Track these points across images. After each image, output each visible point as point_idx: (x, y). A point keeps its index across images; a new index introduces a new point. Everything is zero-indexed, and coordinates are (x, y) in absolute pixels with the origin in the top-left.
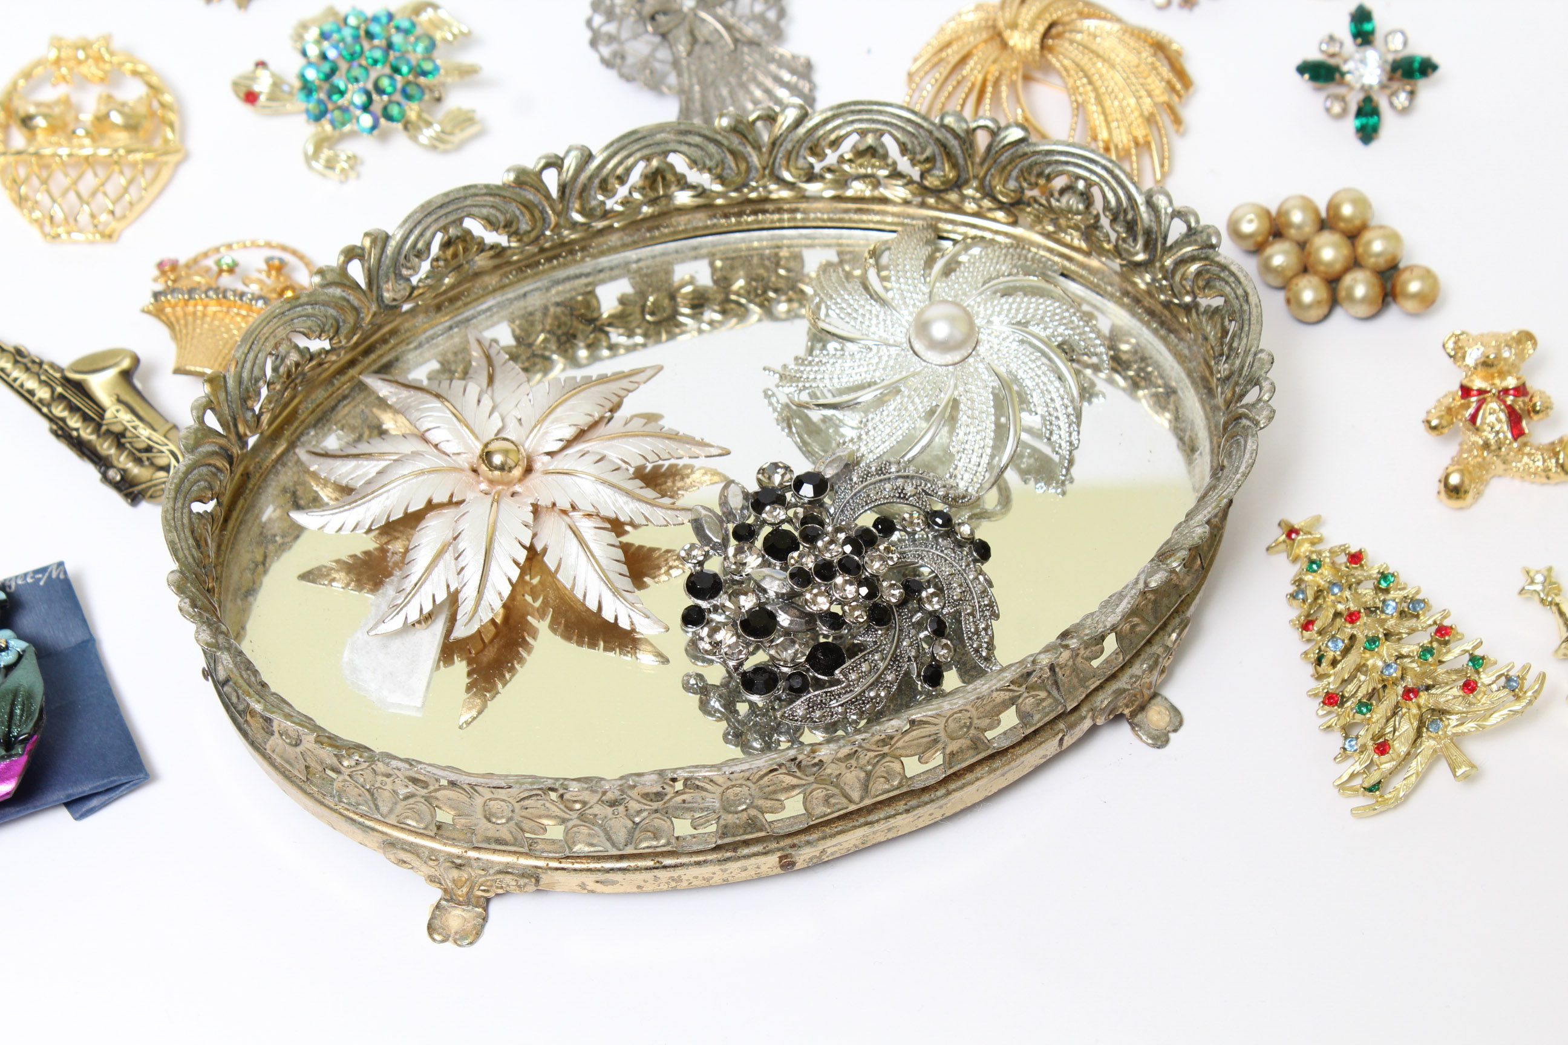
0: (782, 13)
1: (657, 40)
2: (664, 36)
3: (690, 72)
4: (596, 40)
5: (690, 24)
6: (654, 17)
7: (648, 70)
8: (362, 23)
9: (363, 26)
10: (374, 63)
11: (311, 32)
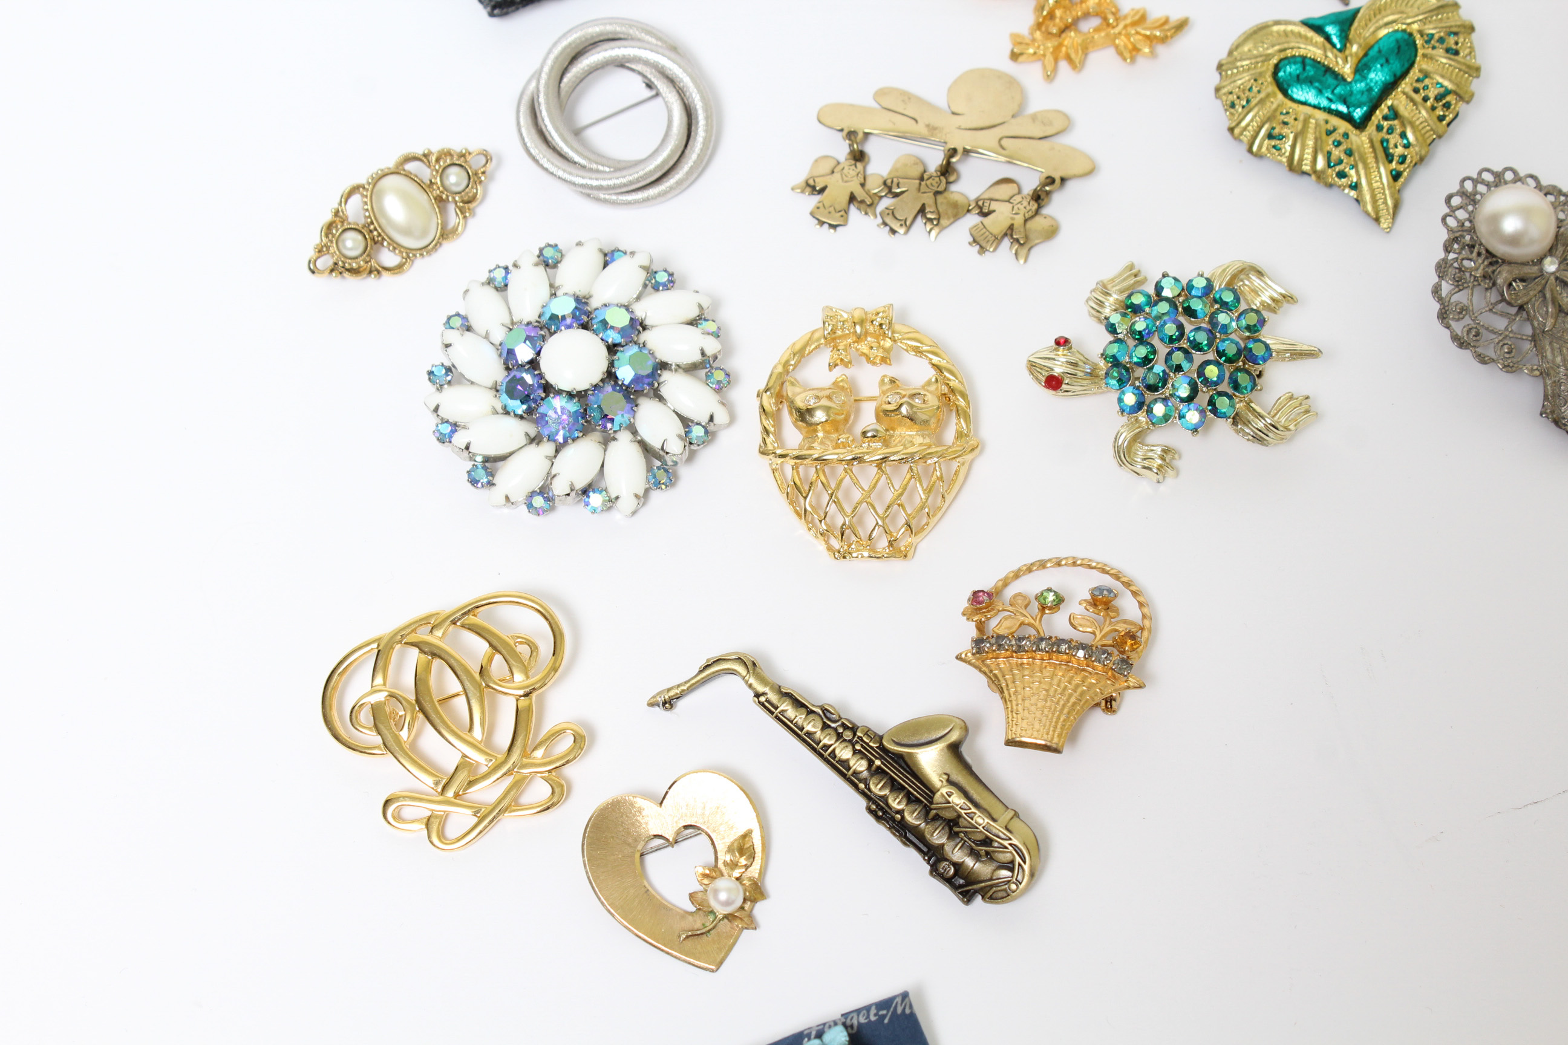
1: (1514, 310)
2: (1521, 308)
3: (1552, 349)
4: (1446, 313)
5: (1552, 291)
6: (1510, 285)
7: (1506, 346)
8: (1179, 295)
9: (1181, 299)
10: (1197, 346)
11: (1111, 299)
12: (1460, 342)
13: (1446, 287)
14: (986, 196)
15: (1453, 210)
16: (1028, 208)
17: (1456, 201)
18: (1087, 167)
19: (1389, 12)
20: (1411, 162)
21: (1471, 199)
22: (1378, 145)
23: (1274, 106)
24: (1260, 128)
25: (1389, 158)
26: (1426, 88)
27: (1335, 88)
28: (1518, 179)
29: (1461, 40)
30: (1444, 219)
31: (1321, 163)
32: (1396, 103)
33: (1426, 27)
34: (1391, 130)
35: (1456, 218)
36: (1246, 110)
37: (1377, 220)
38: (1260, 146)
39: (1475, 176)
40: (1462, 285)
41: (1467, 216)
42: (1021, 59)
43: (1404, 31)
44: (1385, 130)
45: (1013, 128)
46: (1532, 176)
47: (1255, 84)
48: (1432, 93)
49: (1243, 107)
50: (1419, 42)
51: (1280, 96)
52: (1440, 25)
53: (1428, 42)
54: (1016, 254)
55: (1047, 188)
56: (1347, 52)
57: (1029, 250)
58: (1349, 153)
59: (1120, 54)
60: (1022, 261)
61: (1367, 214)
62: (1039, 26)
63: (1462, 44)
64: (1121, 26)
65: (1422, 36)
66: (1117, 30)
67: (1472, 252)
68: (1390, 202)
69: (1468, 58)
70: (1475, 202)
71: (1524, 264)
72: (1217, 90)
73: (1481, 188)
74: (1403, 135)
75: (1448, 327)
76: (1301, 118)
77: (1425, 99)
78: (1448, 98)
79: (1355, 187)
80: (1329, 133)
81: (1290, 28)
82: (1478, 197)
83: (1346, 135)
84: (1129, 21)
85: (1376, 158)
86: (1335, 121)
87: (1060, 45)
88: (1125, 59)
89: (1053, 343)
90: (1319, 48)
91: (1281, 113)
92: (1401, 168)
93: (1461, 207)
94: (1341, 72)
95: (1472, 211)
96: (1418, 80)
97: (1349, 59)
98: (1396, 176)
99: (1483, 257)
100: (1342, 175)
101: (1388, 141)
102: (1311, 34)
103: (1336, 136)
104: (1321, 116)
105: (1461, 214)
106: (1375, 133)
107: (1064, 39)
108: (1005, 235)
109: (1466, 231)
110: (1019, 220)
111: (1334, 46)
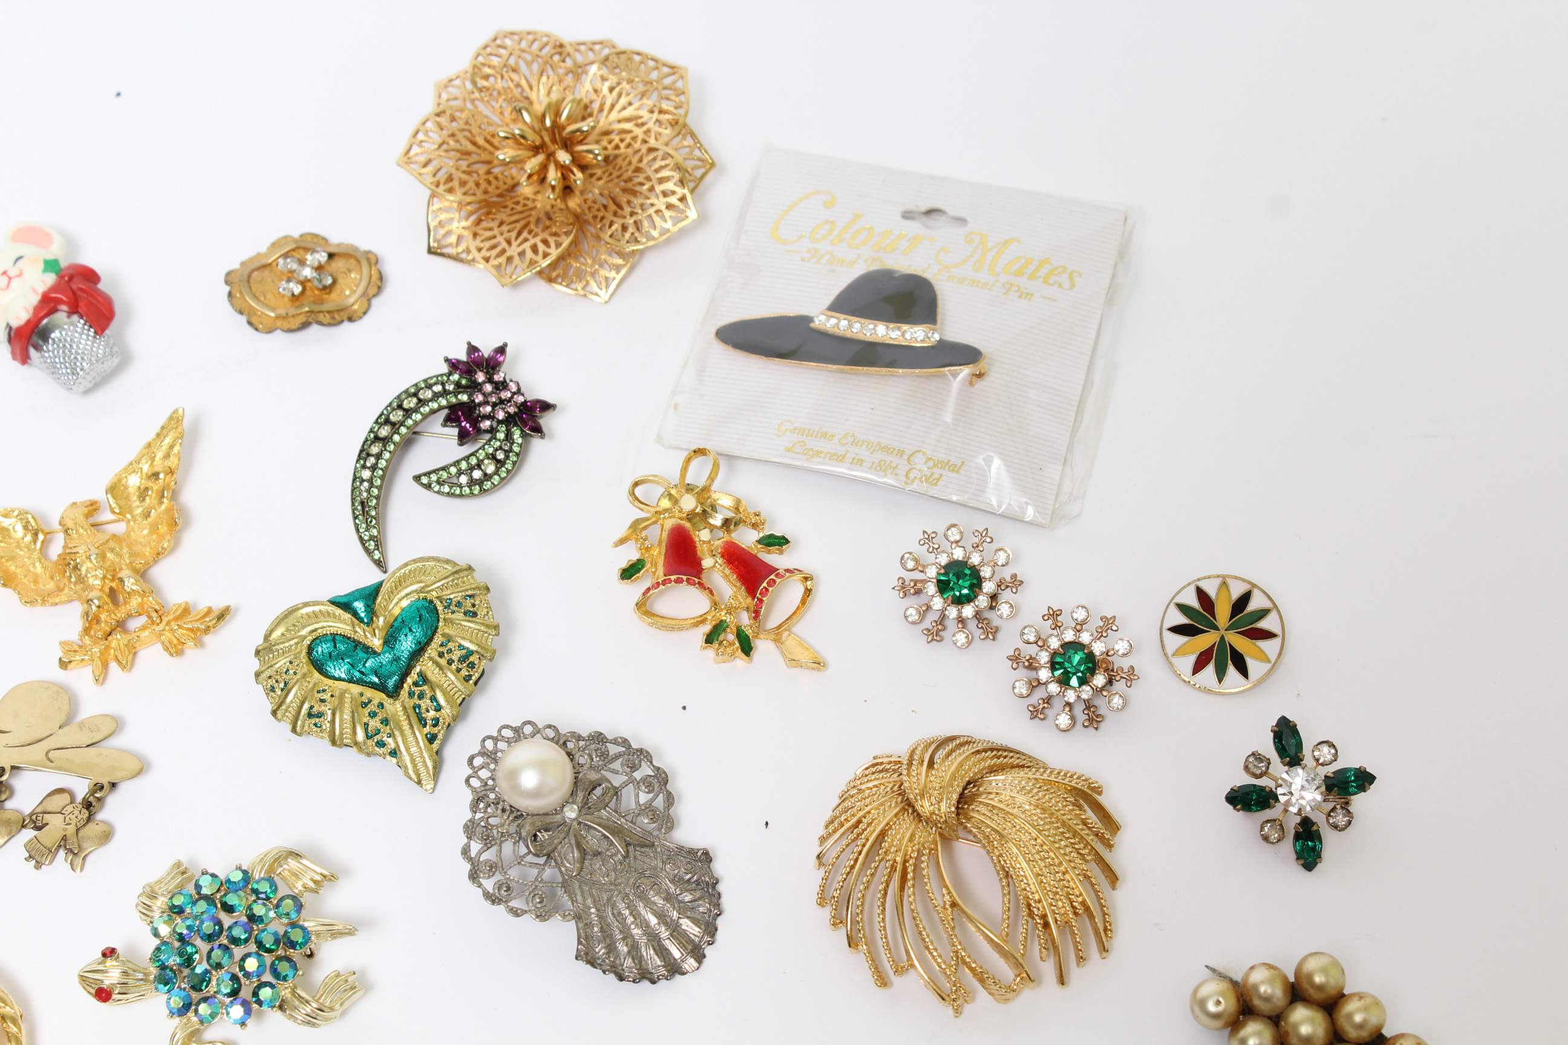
0: (670, 799)
1: (542, 860)
2: (549, 856)
3: (582, 893)
4: (476, 873)
5: (575, 836)
6: (535, 836)
7: (537, 896)
8: (218, 890)
9: (218, 896)
10: (236, 941)
11: (159, 903)
12: (492, 898)
13: (475, 847)
14: (39, 810)
15: (476, 771)
16: (80, 817)
17: (478, 761)
18: (135, 766)
19: (408, 583)
20: (444, 723)
21: (492, 757)
22: (411, 711)
23: (311, 686)
24: (300, 708)
25: (423, 722)
26: (450, 651)
27: (366, 662)
28: (537, 731)
29: (477, 603)
30: (467, 781)
31: (360, 736)
32: (424, 668)
33: (444, 593)
34: (421, 696)
35: (479, 778)
36: (284, 692)
37: (419, 783)
38: (303, 726)
39: (495, 734)
40: (490, 843)
41: (489, 774)
42: (69, 666)
43: (425, 599)
44: (416, 696)
45: (63, 738)
46: (550, 726)
47: (290, 666)
48: (455, 657)
49: (282, 690)
50: (440, 608)
51: (316, 675)
52: (457, 590)
53: (447, 607)
54: (72, 864)
55: (97, 795)
56: (374, 626)
57: (84, 858)
58: (385, 722)
59: (166, 649)
60: (78, 870)
61: (411, 778)
62: (86, 631)
63: (479, 605)
64: (164, 623)
65: (441, 602)
66: (161, 627)
67: (497, 809)
68: (430, 764)
69: (486, 617)
70: (496, 761)
71: (546, 814)
72: (257, 675)
73: (502, 745)
74: (433, 699)
75: (480, 885)
76: (337, 694)
77: (450, 662)
78: (471, 659)
79: (394, 753)
80: (365, 705)
81: (317, 608)
82: (499, 754)
83: (381, 705)
84: (171, 617)
85: (411, 724)
86: (370, 693)
87: (108, 647)
88: (171, 655)
89: (100, 955)
90: (348, 625)
91: (319, 692)
92: (435, 730)
93: (483, 767)
94: (370, 644)
95: (494, 770)
96: (442, 645)
97: (377, 631)
98: (432, 738)
99: (508, 813)
100: (381, 744)
101: (419, 706)
102: (339, 611)
103: (372, 707)
104: (356, 689)
105: (484, 774)
106: (407, 700)
107: (110, 642)
108: (60, 846)
109: (489, 790)
110: (71, 829)
111: (362, 621)
